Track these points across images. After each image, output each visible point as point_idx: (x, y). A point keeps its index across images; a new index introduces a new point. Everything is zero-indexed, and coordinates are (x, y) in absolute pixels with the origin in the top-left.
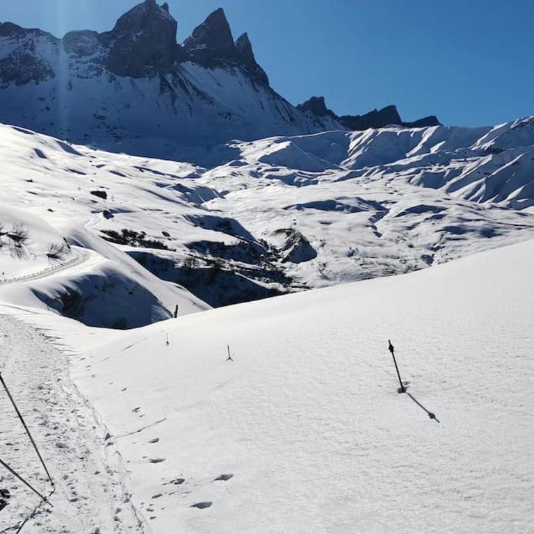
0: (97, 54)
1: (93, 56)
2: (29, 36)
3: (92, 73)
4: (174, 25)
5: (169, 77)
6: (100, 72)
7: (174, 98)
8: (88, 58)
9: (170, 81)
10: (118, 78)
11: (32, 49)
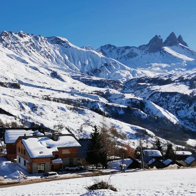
0: (146, 49)
1: (145, 50)
2: (132, 48)
3: (145, 53)
4: (162, 40)
5: (162, 51)
6: (147, 53)
7: (163, 55)
8: (144, 50)
9: (162, 52)
10: (151, 53)
11: (133, 51)
